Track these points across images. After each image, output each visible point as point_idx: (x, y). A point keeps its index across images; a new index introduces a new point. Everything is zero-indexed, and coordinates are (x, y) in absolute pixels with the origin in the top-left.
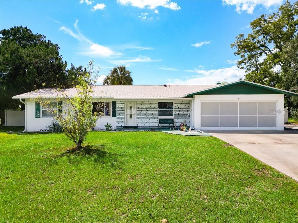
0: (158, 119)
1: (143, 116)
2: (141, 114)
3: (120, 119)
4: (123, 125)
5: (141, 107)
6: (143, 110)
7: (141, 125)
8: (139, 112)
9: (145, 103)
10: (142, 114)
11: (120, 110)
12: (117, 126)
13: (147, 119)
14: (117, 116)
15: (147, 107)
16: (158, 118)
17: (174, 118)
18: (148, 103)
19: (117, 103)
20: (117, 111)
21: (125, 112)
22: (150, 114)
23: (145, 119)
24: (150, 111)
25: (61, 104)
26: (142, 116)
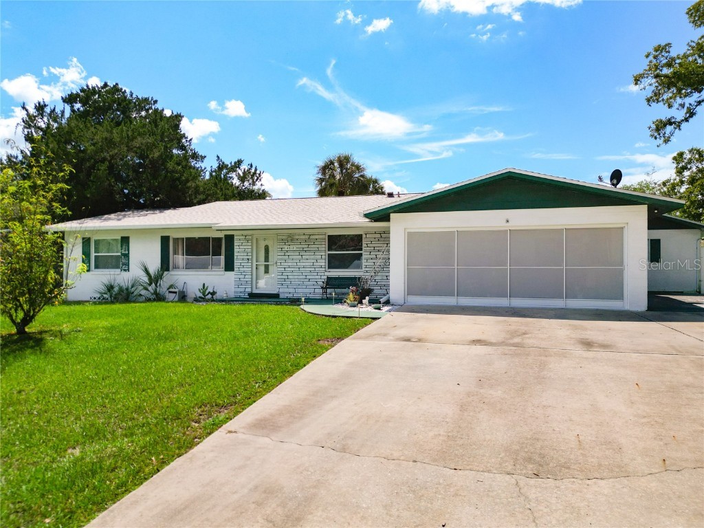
0: (325, 277)
1: (292, 269)
2: (286, 264)
3: (242, 277)
4: (249, 290)
5: (286, 247)
6: (292, 254)
7: (287, 290)
8: (282, 259)
9: (297, 237)
10: (290, 264)
11: (242, 254)
12: (235, 292)
13: (301, 277)
14: (235, 269)
15: (300, 246)
16: (326, 274)
17: (362, 274)
18: (303, 237)
19: (235, 237)
20: (235, 257)
21: (252, 259)
22: (307, 264)
23: (296, 277)
24: (307, 257)
25: (125, 241)
26: (289, 269)
